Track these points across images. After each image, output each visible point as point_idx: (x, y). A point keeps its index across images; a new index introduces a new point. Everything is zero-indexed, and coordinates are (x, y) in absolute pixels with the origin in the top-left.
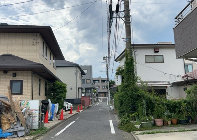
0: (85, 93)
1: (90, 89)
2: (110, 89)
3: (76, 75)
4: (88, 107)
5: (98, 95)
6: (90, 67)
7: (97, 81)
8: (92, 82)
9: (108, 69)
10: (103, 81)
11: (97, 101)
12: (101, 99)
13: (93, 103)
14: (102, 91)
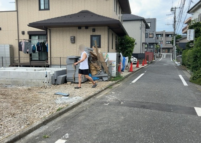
0: (147, 48)
1: (153, 44)
2: (176, 44)
3: (141, 29)
4: (151, 63)
5: (161, 50)
6: (154, 20)
7: (160, 36)
8: (155, 36)
9: (175, 22)
10: (167, 35)
11: (160, 57)
12: (164, 55)
13: (156, 59)
14: (165, 47)
